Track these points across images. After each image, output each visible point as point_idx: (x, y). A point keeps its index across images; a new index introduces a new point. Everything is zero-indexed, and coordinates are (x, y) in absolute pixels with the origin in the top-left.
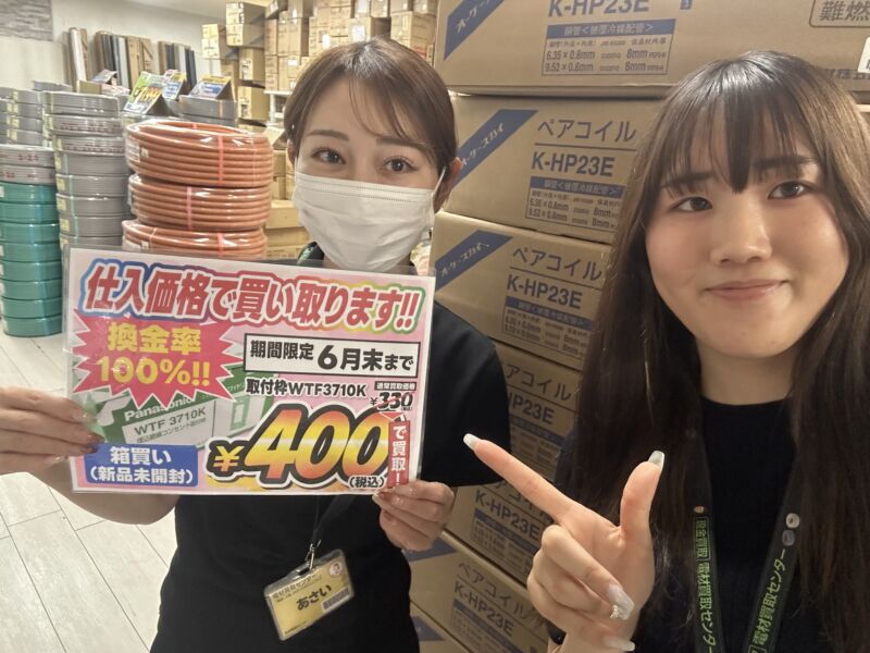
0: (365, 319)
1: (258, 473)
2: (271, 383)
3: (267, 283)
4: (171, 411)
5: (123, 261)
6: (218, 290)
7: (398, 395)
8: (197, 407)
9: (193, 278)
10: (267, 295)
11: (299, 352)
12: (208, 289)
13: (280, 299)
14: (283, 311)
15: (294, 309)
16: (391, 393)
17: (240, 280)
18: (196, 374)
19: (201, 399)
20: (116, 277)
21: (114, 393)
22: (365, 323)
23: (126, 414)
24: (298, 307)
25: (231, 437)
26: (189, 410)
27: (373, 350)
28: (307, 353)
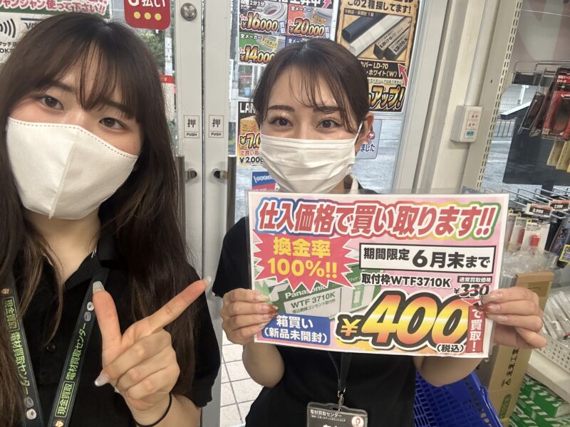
0: (450, 230)
1: (371, 339)
2: (379, 276)
3: (374, 208)
4: (313, 293)
5: (279, 199)
6: (340, 215)
7: (477, 286)
8: (329, 292)
9: (324, 207)
10: (374, 216)
11: (399, 255)
12: (334, 214)
13: (384, 218)
14: (386, 227)
15: (394, 225)
16: (471, 284)
17: (355, 207)
18: (328, 270)
19: (332, 286)
20: (276, 209)
21: (278, 282)
22: (449, 233)
23: (286, 294)
24: (397, 224)
25: (352, 312)
26: (325, 293)
27: (457, 253)
28: (405, 256)
